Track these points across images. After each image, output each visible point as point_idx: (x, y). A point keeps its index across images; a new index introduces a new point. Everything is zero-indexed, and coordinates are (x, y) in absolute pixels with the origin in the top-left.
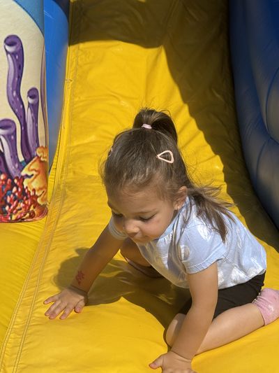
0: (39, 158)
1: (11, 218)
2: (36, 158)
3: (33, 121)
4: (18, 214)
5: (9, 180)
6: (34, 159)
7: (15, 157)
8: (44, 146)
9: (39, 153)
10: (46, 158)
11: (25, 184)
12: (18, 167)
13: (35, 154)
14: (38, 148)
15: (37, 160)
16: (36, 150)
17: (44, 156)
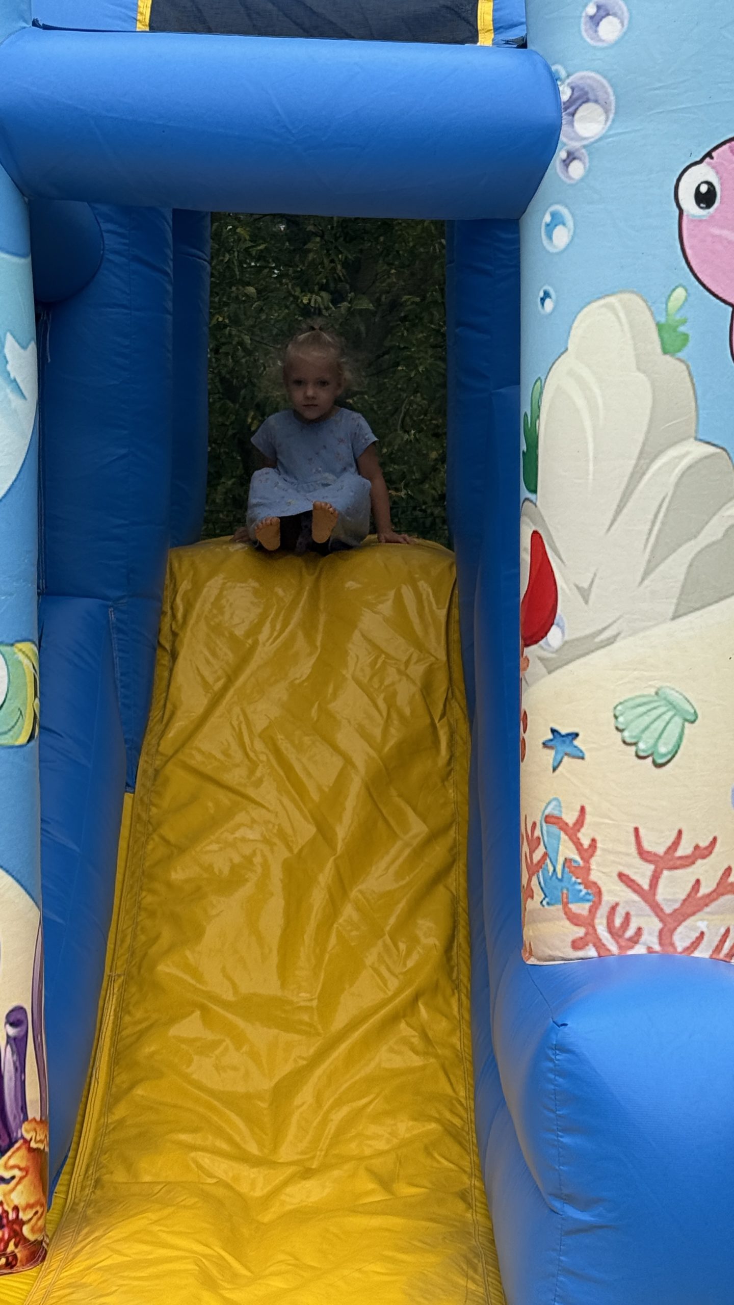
0: (27, 1142)
2: (20, 1142)
3: (16, 1069)
6: (17, 1145)
8: (38, 1119)
9: (27, 1131)
10: (41, 1141)
13: (19, 1135)
14: (26, 1123)
15: (24, 1147)
16: (21, 1127)
17: (38, 1138)
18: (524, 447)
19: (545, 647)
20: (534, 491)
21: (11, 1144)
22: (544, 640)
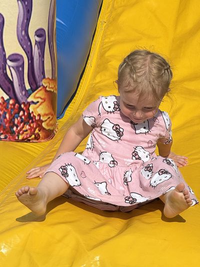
0: (45, 88)
1: (18, 137)
2: (41, 87)
3: (40, 56)
4: (24, 135)
5: (17, 105)
6: (40, 89)
7: (22, 85)
8: (51, 78)
9: (45, 83)
10: (52, 88)
11: (31, 109)
12: (25, 95)
13: (41, 84)
14: (44, 79)
15: (43, 90)
16: (42, 81)
17: (50, 86)
21: (37, 88)
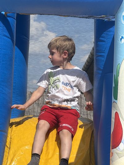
18: (113, 85)
19: (118, 149)
20: (117, 99)
22: (118, 147)
